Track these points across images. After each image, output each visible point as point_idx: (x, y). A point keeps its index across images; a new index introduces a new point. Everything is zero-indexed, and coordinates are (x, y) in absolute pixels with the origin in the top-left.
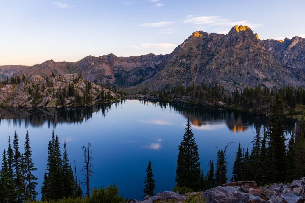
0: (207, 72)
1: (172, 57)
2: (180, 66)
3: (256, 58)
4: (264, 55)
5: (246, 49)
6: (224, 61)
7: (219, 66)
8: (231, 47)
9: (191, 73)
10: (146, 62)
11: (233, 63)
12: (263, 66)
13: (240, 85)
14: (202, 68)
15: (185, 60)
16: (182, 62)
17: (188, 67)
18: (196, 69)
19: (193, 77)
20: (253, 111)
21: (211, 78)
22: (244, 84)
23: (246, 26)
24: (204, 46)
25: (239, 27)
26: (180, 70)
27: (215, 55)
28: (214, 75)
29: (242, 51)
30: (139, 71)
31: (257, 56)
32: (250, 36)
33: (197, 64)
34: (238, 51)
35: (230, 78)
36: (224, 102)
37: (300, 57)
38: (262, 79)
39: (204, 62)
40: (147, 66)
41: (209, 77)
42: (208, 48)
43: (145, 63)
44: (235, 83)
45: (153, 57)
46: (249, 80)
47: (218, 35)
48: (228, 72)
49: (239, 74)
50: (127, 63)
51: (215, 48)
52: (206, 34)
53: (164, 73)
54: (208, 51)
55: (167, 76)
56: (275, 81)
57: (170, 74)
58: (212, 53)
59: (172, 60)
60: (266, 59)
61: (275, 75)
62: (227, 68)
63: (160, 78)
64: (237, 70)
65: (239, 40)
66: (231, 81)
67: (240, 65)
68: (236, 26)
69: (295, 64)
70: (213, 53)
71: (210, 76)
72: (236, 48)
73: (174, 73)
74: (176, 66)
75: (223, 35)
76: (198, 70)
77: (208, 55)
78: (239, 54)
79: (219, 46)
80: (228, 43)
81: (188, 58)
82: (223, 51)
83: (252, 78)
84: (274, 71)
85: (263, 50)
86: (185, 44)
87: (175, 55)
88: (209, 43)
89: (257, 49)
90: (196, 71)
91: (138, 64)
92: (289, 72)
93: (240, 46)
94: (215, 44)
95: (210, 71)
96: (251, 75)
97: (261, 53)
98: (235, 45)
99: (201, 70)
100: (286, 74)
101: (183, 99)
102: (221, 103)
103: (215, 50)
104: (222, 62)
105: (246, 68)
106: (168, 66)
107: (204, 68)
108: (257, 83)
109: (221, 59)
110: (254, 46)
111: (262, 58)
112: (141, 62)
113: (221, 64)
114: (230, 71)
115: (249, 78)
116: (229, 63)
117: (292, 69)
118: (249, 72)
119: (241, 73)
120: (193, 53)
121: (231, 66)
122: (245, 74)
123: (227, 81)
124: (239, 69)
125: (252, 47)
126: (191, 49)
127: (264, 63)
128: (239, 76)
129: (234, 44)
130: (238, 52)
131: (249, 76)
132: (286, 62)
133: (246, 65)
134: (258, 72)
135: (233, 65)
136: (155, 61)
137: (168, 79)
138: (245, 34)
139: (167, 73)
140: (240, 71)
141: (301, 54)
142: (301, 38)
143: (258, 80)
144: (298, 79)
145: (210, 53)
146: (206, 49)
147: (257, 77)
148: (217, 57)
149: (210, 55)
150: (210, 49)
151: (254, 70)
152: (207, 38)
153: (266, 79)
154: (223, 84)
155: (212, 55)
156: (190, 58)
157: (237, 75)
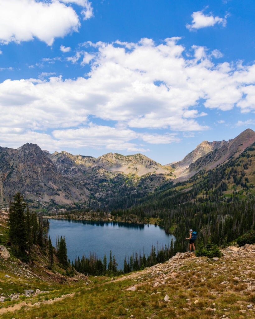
6: (24, 174)
7: (21, 179)
13: (41, 195)
21: (17, 189)
23: (35, 144)
24: (1, 159)
25: (30, 144)
27: (14, 169)
29: (36, 166)
31: (49, 170)
32: (40, 153)
34: (33, 165)
35: (32, 189)
38: (56, 189)
39: (5, 175)
44: (37, 194)
47: (12, 150)
48: (29, 184)
51: (12, 162)
54: (6, 165)
60: (55, 172)
61: (64, 186)
62: (28, 180)
64: (36, 182)
66: (33, 191)
67: (38, 178)
68: (27, 143)
69: (66, 174)
71: (15, 188)
72: (31, 163)
78: (35, 169)
79: (16, 160)
82: (21, 165)
83: (49, 189)
85: (51, 165)
88: (5, 156)
94: (12, 158)
95: (14, 183)
96: (47, 186)
97: (51, 168)
103: (13, 164)
105: (43, 180)
108: (53, 192)
109: (20, 172)
110: (45, 162)
111: (52, 172)
114: (31, 184)
115: (47, 189)
116: (28, 176)
118: (45, 184)
119: (40, 185)
122: (43, 185)
123: (30, 192)
124: (38, 181)
134: (52, 184)
140: (39, 183)
143: (53, 190)
144: (77, 188)
145: (8, 167)
146: (4, 163)
147: (52, 188)
148: (17, 171)
149: (9, 168)
150: (8, 162)
151: (48, 182)
152: (2, 152)
153: (59, 189)
154: (28, 195)
155: (11, 168)
157: (38, 187)
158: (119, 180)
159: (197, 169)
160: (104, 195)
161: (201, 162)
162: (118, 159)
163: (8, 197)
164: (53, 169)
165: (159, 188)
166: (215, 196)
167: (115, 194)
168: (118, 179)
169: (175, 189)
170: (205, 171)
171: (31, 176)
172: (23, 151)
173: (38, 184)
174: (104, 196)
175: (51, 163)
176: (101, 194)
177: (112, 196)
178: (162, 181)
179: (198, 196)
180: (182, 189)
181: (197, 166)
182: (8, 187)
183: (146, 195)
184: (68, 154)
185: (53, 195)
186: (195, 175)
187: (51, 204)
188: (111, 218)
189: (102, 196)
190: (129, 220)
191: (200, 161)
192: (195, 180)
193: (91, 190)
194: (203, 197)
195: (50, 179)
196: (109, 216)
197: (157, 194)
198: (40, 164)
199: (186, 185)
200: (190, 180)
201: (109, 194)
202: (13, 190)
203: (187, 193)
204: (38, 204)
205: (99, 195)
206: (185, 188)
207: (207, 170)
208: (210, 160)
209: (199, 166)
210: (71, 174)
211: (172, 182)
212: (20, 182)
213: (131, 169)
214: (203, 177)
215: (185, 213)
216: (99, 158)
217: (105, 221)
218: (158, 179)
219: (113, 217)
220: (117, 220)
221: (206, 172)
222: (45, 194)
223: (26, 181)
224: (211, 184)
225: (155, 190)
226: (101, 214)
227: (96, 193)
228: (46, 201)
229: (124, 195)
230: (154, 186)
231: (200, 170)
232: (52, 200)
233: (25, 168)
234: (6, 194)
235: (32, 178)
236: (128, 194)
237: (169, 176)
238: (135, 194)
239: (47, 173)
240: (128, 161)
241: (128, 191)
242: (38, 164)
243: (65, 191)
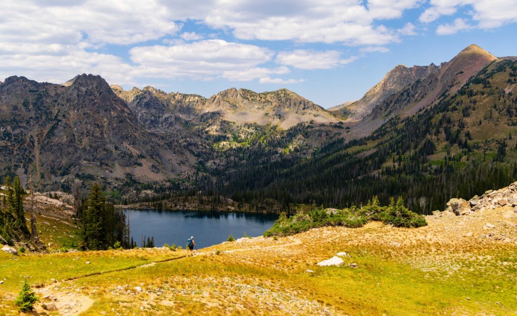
0: (55, 148)
2: (3, 139)
3: (122, 125)
6: (77, 129)
7: (72, 138)
8: (82, 107)
9: (28, 151)
13: (108, 166)
14: (46, 142)
15: (9, 127)
16: (5, 131)
17: (19, 141)
19: (32, 156)
21: (65, 157)
23: (98, 76)
24: (36, 103)
25: (89, 77)
26: (6, 147)
27: (60, 121)
28: (68, 153)
29: (100, 115)
31: (123, 122)
32: (106, 91)
33: (32, 134)
35: (93, 155)
38: (136, 155)
39: (44, 131)
44: (102, 164)
46: (119, 157)
47: (56, 86)
48: (87, 147)
49: (105, 150)
51: (56, 108)
52: (34, 83)
54: (46, 113)
56: (151, 157)
60: (133, 125)
61: (149, 148)
62: (85, 141)
64: (99, 144)
65: (93, 98)
66: (94, 160)
67: (103, 136)
68: (83, 74)
69: (154, 127)
70: (56, 117)
71: (63, 155)
72: (91, 110)
75: (64, 87)
76: (36, 144)
78: (97, 119)
79: (63, 105)
80: (77, 102)
81: (13, 124)
82: (72, 113)
83: (123, 154)
84: (147, 144)
88: (44, 99)
89: (120, 112)
95: (59, 146)
96: (120, 150)
97: (126, 118)
98: (88, 104)
100: (160, 146)
103: (57, 111)
104: (75, 132)
107: (48, 142)
108: (131, 161)
109: (71, 126)
110: (115, 107)
111: (128, 125)
114: (91, 146)
115: (119, 155)
116: (85, 132)
118: (117, 146)
119: (106, 148)
120: (19, 115)
121: (91, 137)
122: (112, 148)
123: (89, 160)
124: (103, 142)
126: (15, 108)
128: (105, 152)
129: (86, 103)
130: (94, 115)
131: (118, 152)
132: (143, 124)
134: (129, 147)
140: (104, 145)
141: (159, 113)
143: (131, 157)
144: (173, 152)
145: (49, 117)
146: (42, 110)
147: (129, 153)
148: (66, 124)
149: (51, 120)
150: (48, 109)
151: (122, 143)
152: (37, 91)
153: (141, 155)
154: (84, 166)
155: (54, 119)
156: (17, 123)
157: (103, 152)
158: (249, 137)
159: (386, 116)
160: (221, 164)
161: (393, 102)
162: (247, 98)
163: (49, 170)
164: (130, 119)
165: (320, 150)
166: (414, 164)
167: (242, 162)
168: (248, 135)
169: (346, 151)
170: (399, 119)
171: (91, 132)
172: (75, 88)
173: (103, 147)
174: (223, 166)
175: (126, 110)
176: (217, 161)
177: (236, 165)
178: (324, 138)
179: (385, 165)
180: (359, 152)
181: (385, 111)
182: (50, 153)
183: (297, 163)
184: (156, 91)
185: (130, 165)
186: (382, 127)
187: (127, 182)
188: (233, 206)
189: (219, 165)
190: (263, 208)
191: (391, 102)
192: (383, 136)
193: (198, 155)
194: (394, 166)
195: (126, 138)
196: (229, 203)
197: (316, 160)
198: (106, 111)
199: (366, 144)
200: (373, 136)
201: (231, 162)
202: (59, 157)
203: (367, 159)
204: (104, 183)
205: (213, 165)
206: (363, 150)
207: (403, 117)
208: (408, 99)
209: (388, 110)
210: (162, 126)
211: (343, 139)
212: (71, 144)
213: (270, 116)
214: (396, 130)
215: (359, 195)
216: (212, 97)
217: (221, 211)
218: (317, 134)
219: (237, 204)
220: (243, 210)
221: (400, 121)
222: (116, 165)
223: (81, 142)
224: (408, 143)
225: (312, 154)
226: (215, 199)
227: (207, 161)
228: (118, 176)
229: (258, 163)
230: (310, 147)
231: (390, 117)
232: (128, 174)
233: (80, 118)
234: (45, 165)
235: (93, 136)
236: (266, 161)
237: (338, 128)
238: (277, 161)
239: (119, 127)
240: (264, 103)
241: (265, 157)
242: (103, 112)
243: (153, 158)
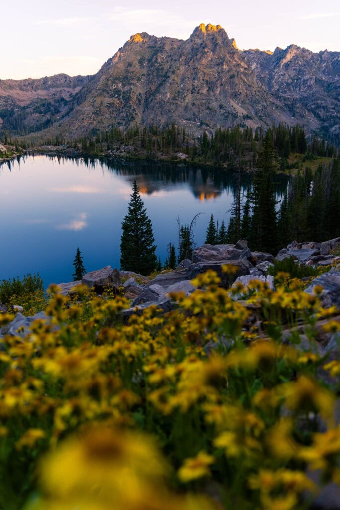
0: (158, 105)
1: (98, 80)
2: (113, 96)
3: (233, 81)
4: (244, 75)
5: (217, 65)
6: (183, 86)
7: (176, 95)
8: (194, 62)
9: (133, 108)
10: (54, 89)
11: (199, 90)
12: (244, 94)
13: (208, 126)
14: (150, 99)
15: (121, 84)
16: (115, 89)
17: (127, 98)
18: (140, 100)
19: (135, 114)
20: (228, 165)
21: (165, 115)
22: (215, 125)
23: (217, 26)
24: (151, 60)
25: (207, 27)
26: (113, 103)
27: (169, 77)
28: (169, 111)
29: (212, 70)
30: (44, 105)
31: (234, 77)
32: (223, 43)
33: (141, 92)
34: (205, 68)
35: (194, 115)
36: (186, 154)
37: (297, 80)
38: (242, 115)
39: (152, 88)
40: (57, 97)
41: (161, 113)
42: (158, 63)
43: (52, 90)
44: (202, 123)
45: (66, 81)
46: (223, 117)
47: (173, 41)
48: (190, 105)
49: (208, 108)
50: (22, 92)
51: (168, 64)
52: (154, 39)
53: (86, 107)
54: (158, 69)
55: (93, 113)
56: (261, 118)
57: (97, 110)
58: (164, 73)
59: (99, 84)
60: (248, 82)
61: (260, 108)
62: (189, 98)
63: (81, 117)
64: (204, 101)
65: (206, 50)
66: (195, 119)
67: (209, 93)
68: (201, 25)
69: (290, 90)
70: (166, 73)
71: (163, 113)
72: (203, 65)
73: (103, 109)
74: (107, 95)
75: (181, 40)
76: (143, 102)
77: (158, 76)
78: (208, 75)
79: (176, 60)
80: (190, 56)
81: (125, 81)
82: (182, 69)
83: (227, 114)
84: (259, 103)
85: (242, 67)
86: (119, 55)
87: (103, 77)
88: (159, 54)
89: (234, 66)
90: (140, 104)
91: (40, 92)
92: (280, 104)
93: (209, 62)
94: (169, 56)
95: (162, 104)
97: (240, 73)
98: (200, 58)
99: (147, 101)
100: (277, 107)
101: (122, 152)
102: (181, 156)
103: (169, 67)
104: (182, 88)
105: (218, 98)
106: (94, 95)
107: (152, 100)
108: (235, 122)
109: (179, 83)
110: (230, 61)
111: (241, 80)
112: (46, 88)
113: (179, 92)
114: (194, 104)
115: (223, 115)
116: (191, 90)
117: (285, 99)
118: (222, 105)
119: (210, 107)
120: (133, 72)
121: (196, 95)
122: (216, 107)
123: (189, 120)
124: (208, 99)
125: (226, 62)
126: (130, 65)
127: (244, 89)
128: (208, 111)
129: (198, 57)
130: (205, 70)
131: (222, 111)
132: (277, 87)
133: (218, 92)
134: (235, 105)
135: (198, 93)
136: (69, 86)
137: (94, 119)
138: (216, 41)
139: (92, 108)
140: (209, 103)
141: (299, 74)
142: (298, 48)
143: (235, 117)
144: (292, 115)
145: (160, 73)
146: (155, 66)
147: (235, 112)
148: (173, 80)
149: (161, 76)
150: (161, 65)
151: (229, 101)
153: (248, 115)
154: (183, 126)
155: (164, 76)
156: (129, 81)
157: (205, 111)
171: (196, 89)
172: (191, 41)
173: (207, 105)
182: (152, 111)
193: (323, 120)
210: (299, 90)
212: (174, 101)
222: (218, 125)
223: (184, 99)
227: (331, 126)
239: (230, 83)
243: (261, 119)
